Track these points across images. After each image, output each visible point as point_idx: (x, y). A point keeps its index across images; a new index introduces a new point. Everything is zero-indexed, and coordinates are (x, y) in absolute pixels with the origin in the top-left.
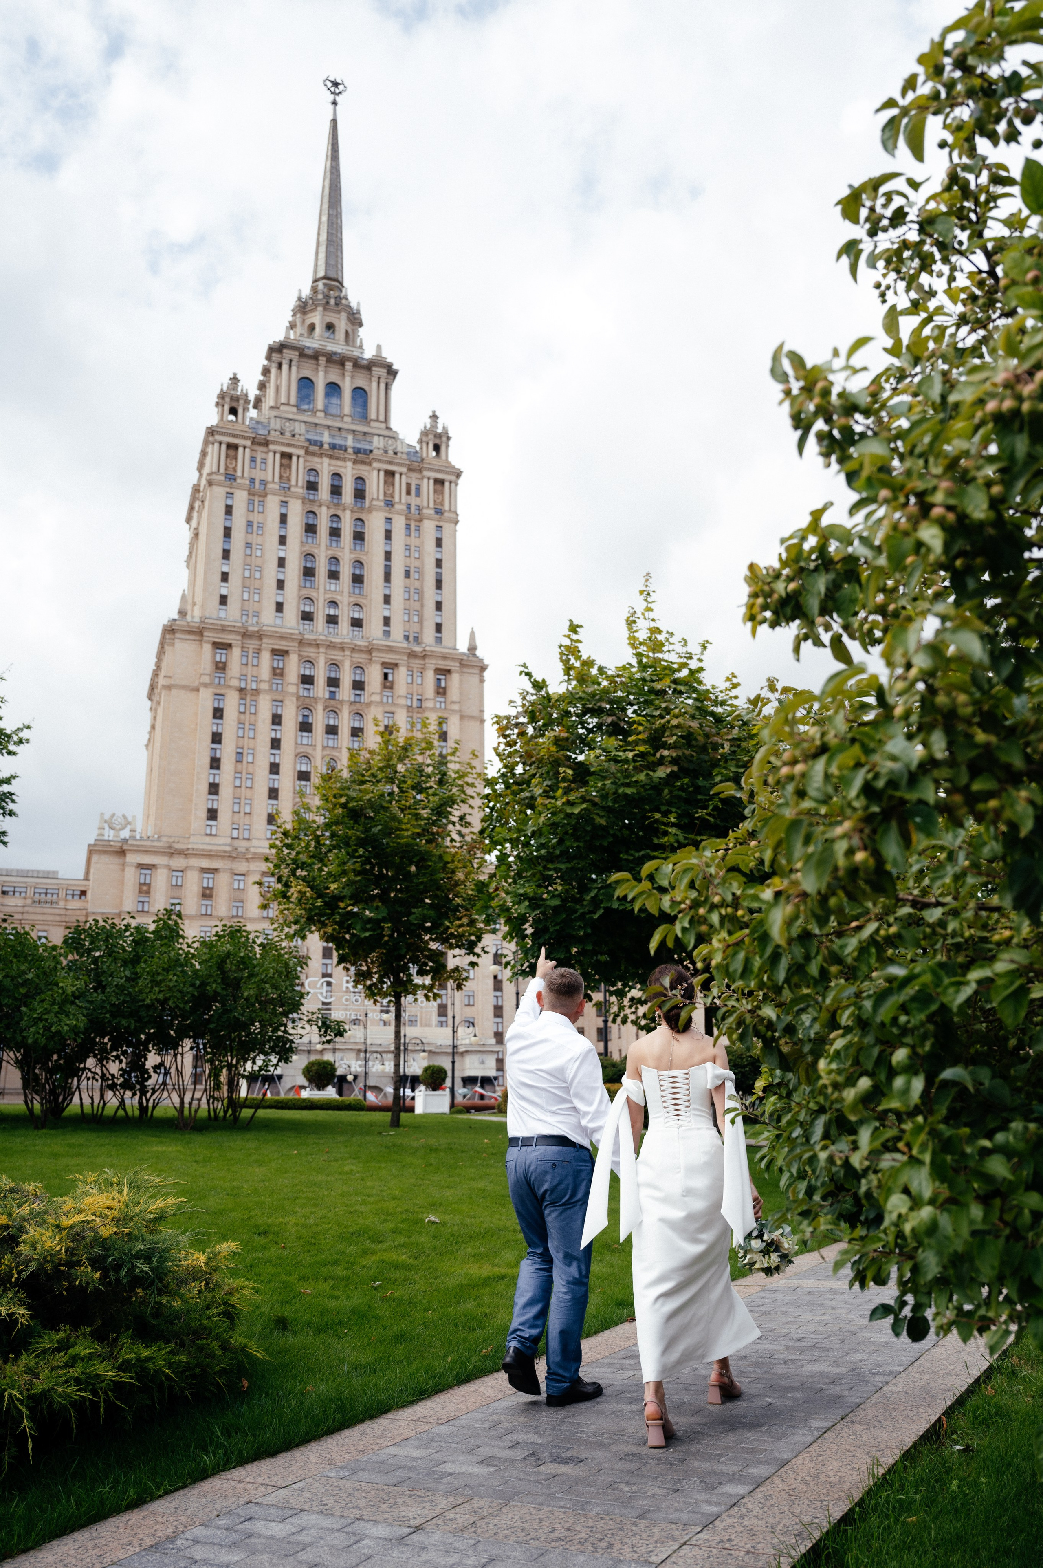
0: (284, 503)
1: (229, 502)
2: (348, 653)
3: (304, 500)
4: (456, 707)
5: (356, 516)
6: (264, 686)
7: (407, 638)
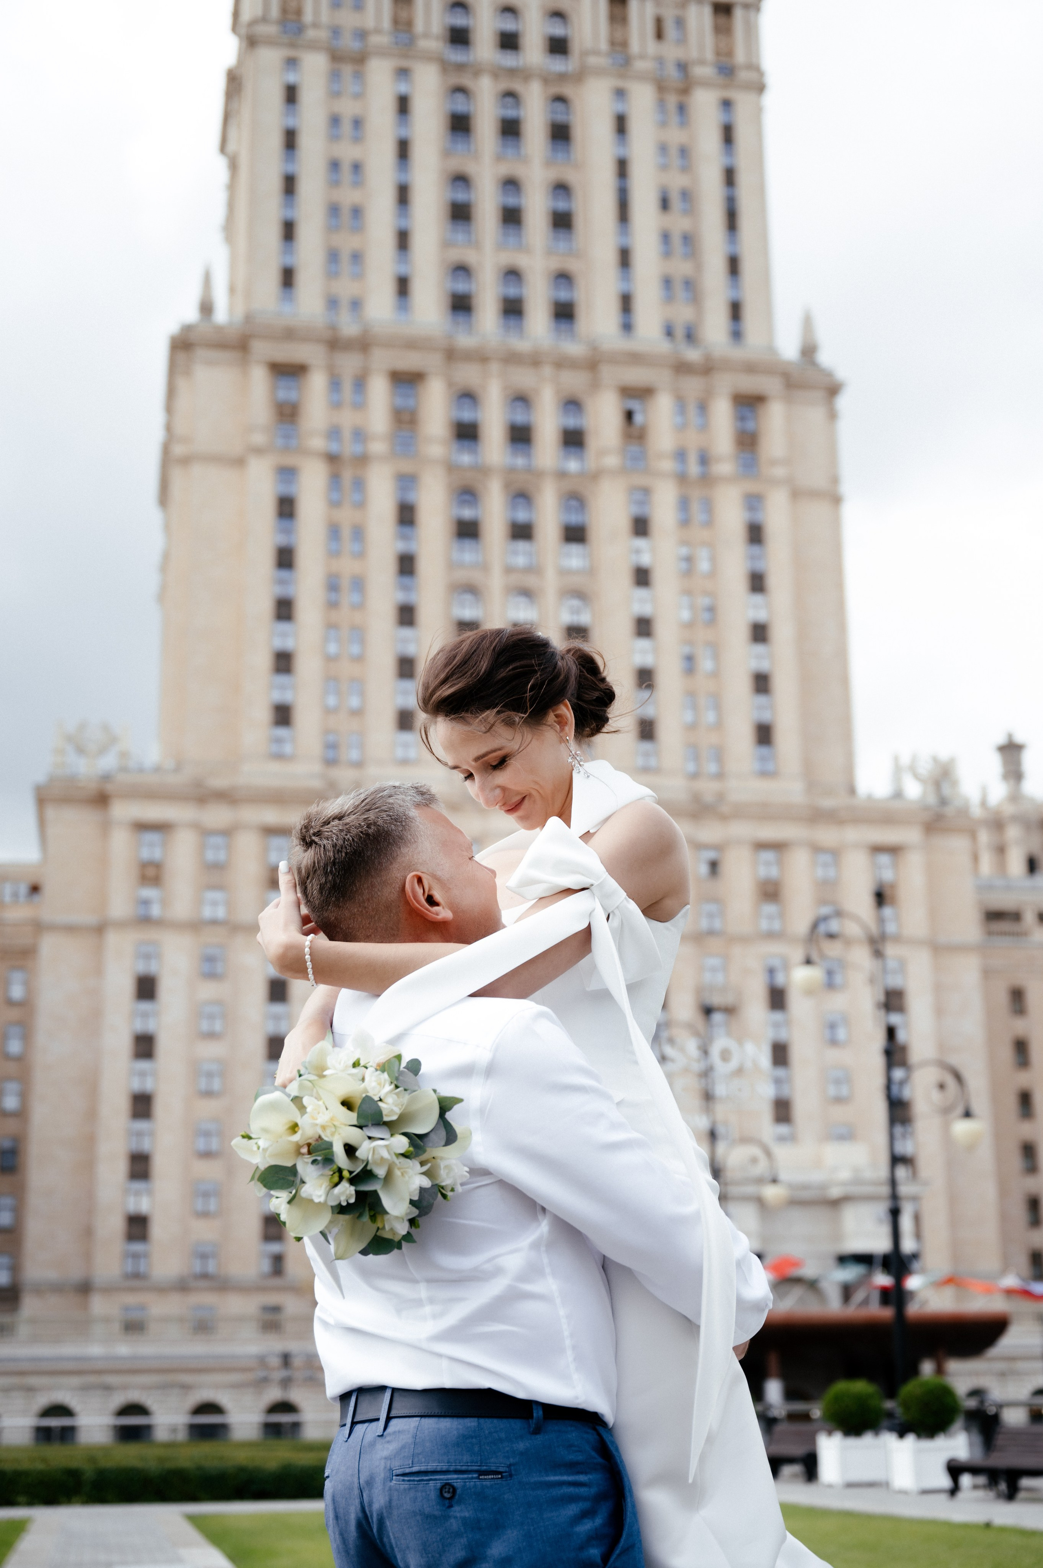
0: (403, 73)
1: (292, 78)
2: (547, 371)
3: (446, 67)
4: (779, 472)
5: (555, 90)
6: (378, 447)
7: (669, 332)
